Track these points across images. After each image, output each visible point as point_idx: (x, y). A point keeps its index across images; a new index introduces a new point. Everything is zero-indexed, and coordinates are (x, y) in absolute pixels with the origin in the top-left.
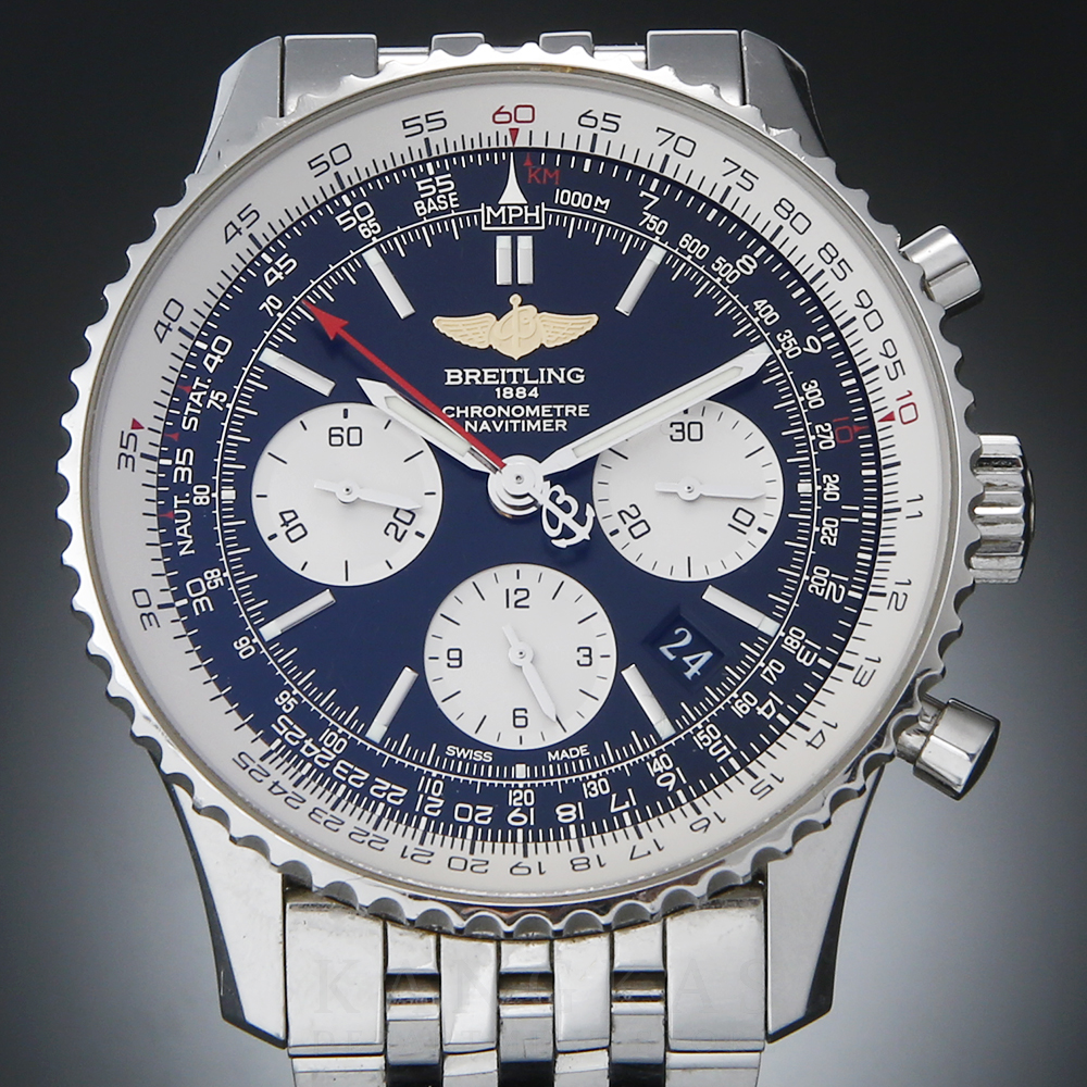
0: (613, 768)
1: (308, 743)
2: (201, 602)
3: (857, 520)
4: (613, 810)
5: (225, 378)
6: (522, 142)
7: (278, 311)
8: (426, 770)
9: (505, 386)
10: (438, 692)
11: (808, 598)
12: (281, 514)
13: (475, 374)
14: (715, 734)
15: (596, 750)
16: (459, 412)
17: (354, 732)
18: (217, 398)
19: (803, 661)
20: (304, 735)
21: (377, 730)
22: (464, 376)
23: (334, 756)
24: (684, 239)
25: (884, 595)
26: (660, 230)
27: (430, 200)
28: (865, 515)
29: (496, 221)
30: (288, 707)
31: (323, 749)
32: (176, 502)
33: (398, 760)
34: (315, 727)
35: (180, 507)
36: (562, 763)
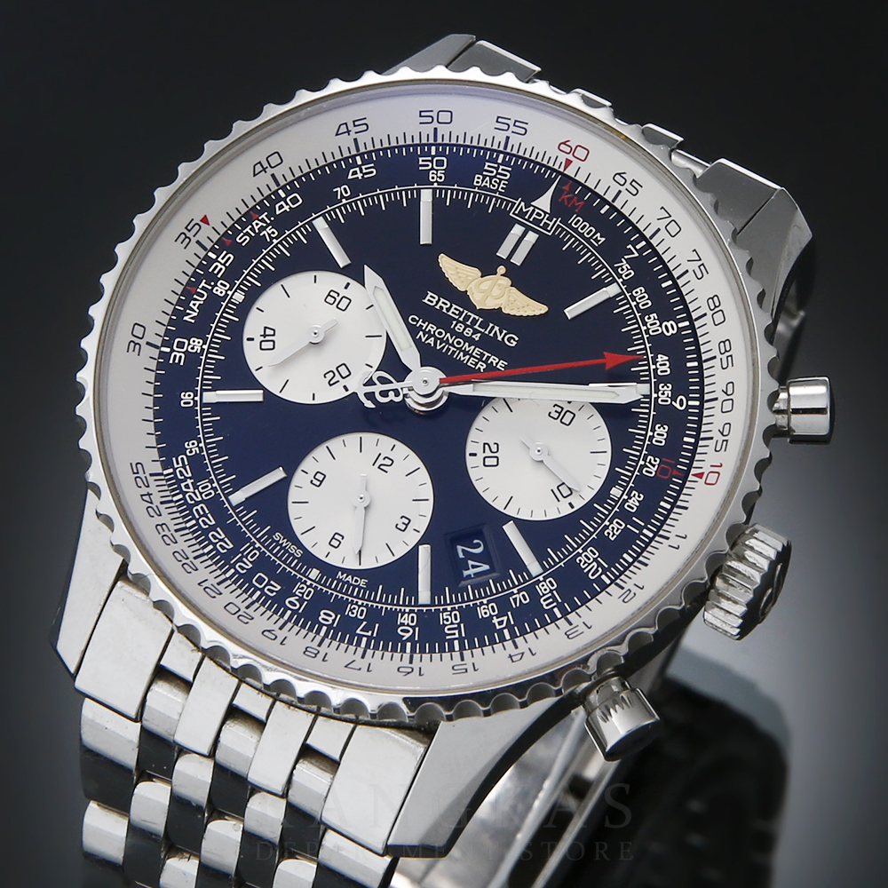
0: (375, 605)
1: (189, 482)
2: (178, 355)
3: (637, 532)
4: (358, 632)
5: (282, 223)
6: (570, 172)
7: (344, 197)
8: (254, 539)
9: (461, 322)
10: (294, 494)
11: (573, 565)
12: (265, 328)
13: (446, 304)
14: (456, 619)
15: (372, 587)
16: (420, 323)
17: (223, 490)
18: (270, 232)
19: (544, 604)
20: (190, 475)
21: (238, 497)
22: (437, 302)
23: (200, 499)
24: (638, 290)
25: (622, 588)
26: (626, 276)
27: (488, 178)
28: (645, 531)
29: (522, 214)
30: (191, 452)
31: (196, 491)
32: (203, 284)
33: (240, 523)
34: (199, 472)
35: (203, 288)
36: (344, 583)
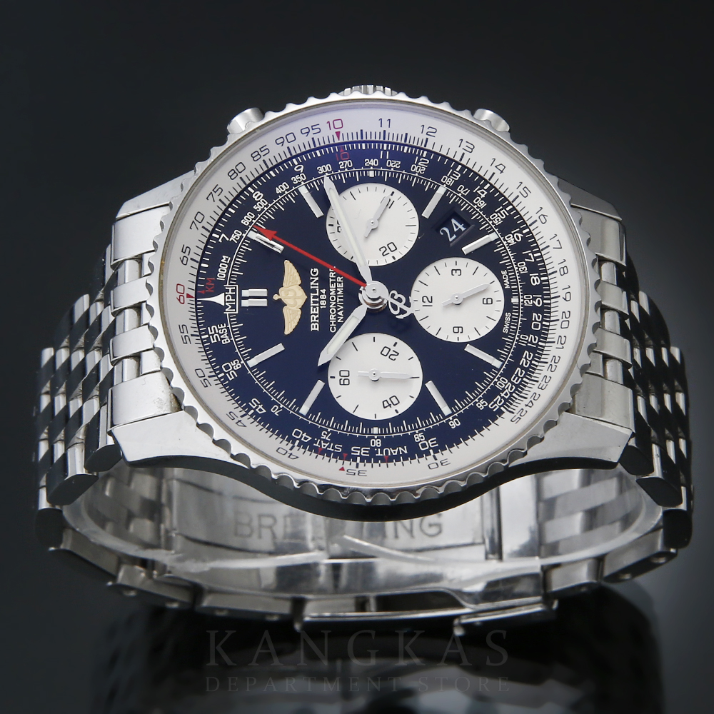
0: (513, 260)
1: (503, 395)
2: (431, 443)
3: (388, 152)
5: (315, 432)
6: (192, 293)
7: (279, 407)
8: (515, 342)
9: (320, 304)
10: (475, 337)
11: (427, 173)
12: (385, 407)
13: (313, 317)
14: (495, 216)
15: (504, 267)
16: (333, 325)
17: (497, 374)
18: (325, 436)
19: (458, 177)
20: (498, 397)
21: (496, 363)
22: (315, 322)
23: (509, 383)
24: (244, 223)
25: (427, 139)
26: (239, 233)
27: (222, 337)
28: (385, 148)
29: (233, 307)
30: (485, 404)
31: (506, 388)
32: (379, 454)
33: (510, 355)
34: (494, 392)
35: (382, 452)
36: (510, 282)
